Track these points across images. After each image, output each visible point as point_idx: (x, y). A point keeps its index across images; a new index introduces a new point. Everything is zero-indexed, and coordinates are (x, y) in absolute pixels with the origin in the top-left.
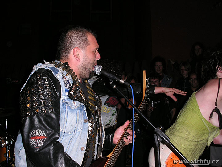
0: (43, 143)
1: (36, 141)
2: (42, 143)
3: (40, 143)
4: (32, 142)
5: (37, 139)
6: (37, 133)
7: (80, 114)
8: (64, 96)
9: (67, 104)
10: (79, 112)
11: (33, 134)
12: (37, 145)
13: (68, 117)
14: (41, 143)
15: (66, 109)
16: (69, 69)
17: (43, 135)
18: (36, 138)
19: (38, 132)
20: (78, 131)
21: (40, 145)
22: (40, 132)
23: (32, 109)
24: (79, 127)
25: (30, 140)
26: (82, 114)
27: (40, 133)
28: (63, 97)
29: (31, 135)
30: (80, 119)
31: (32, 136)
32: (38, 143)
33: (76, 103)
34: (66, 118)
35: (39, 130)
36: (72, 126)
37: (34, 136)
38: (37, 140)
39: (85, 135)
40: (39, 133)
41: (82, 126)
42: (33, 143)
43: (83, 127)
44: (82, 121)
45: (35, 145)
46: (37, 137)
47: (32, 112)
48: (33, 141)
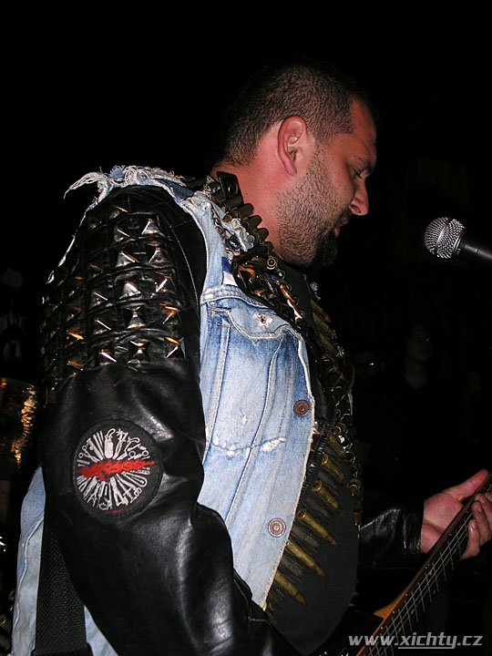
0: (136, 490)
1: (104, 483)
2: (132, 492)
3: (122, 492)
4: (90, 487)
5: (109, 471)
6: (109, 445)
7: (281, 372)
8: (216, 289)
9: (224, 322)
10: (277, 366)
11: (93, 453)
12: (110, 503)
13: (227, 376)
14: (127, 492)
15: (222, 340)
16: (237, 202)
17: (135, 457)
18: (103, 470)
19: (115, 440)
20: (266, 447)
21: (124, 501)
22: (121, 440)
23: (89, 345)
24: (271, 431)
25: (81, 479)
26: (288, 374)
27: (124, 444)
28: (209, 290)
29: (84, 459)
30: (279, 396)
31: (89, 460)
32: (116, 492)
33: (269, 320)
34: (219, 381)
35: (120, 433)
36: (244, 419)
37: (96, 460)
38: (113, 480)
39: (295, 471)
40: (120, 445)
41: (284, 426)
42: (93, 492)
43: (288, 432)
44: (285, 408)
45: (102, 500)
46: (109, 463)
47: (89, 356)
48: (94, 482)
